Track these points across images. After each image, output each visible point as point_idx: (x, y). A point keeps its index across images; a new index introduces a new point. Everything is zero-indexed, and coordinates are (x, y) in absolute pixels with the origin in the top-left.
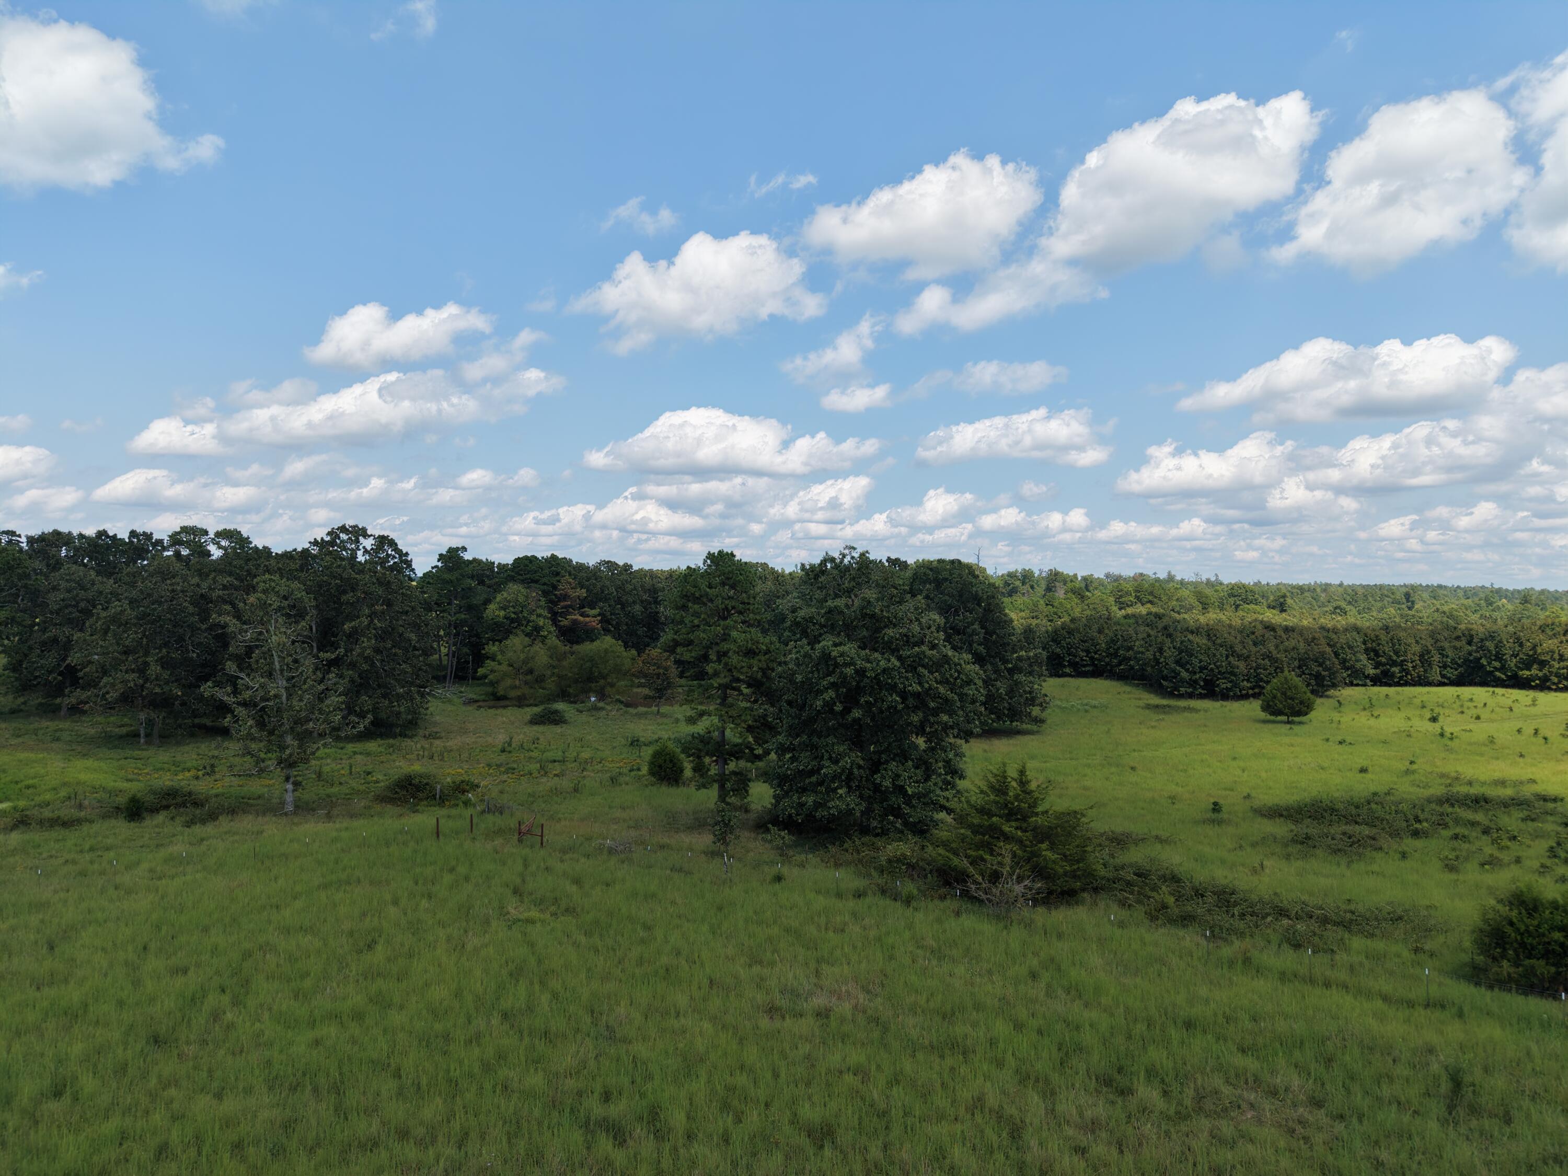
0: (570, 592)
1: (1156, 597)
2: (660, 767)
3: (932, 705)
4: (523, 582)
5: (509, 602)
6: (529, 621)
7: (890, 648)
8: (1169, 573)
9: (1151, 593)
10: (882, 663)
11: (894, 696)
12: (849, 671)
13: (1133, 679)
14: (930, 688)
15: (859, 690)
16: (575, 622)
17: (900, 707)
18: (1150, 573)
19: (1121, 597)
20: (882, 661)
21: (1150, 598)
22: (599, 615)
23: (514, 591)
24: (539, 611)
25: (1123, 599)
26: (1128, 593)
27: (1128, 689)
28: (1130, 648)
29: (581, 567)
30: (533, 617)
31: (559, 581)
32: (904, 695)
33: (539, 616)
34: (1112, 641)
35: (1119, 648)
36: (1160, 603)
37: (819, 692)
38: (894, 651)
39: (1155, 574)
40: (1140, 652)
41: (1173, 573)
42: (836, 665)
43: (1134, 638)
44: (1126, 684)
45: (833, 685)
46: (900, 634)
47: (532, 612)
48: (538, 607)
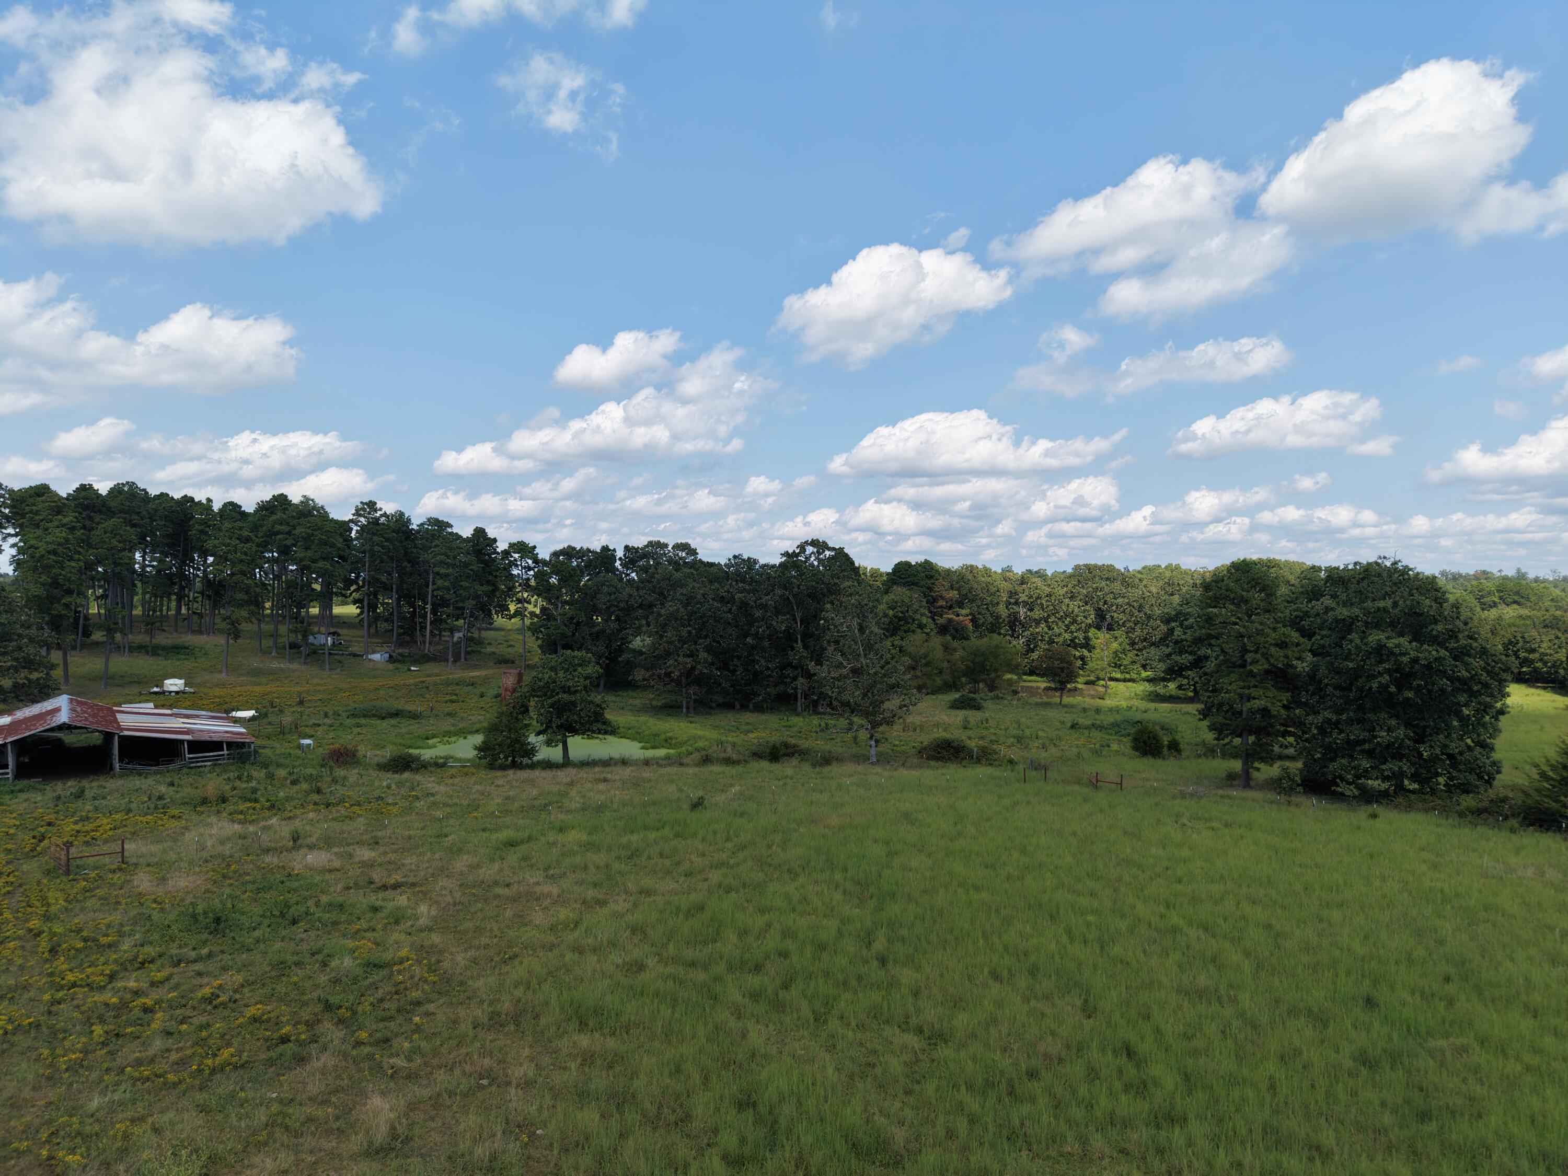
0: (945, 594)
1: (1522, 597)
2: (1145, 743)
3: (1475, 688)
4: (904, 584)
5: (896, 602)
6: (914, 620)
7: (1435, 640)
8: (1519, 570)
9: (1517, 593)
10: (1434, 653)
11: (1445, 680)
12: (1405, 659)
13: (1537, 681)
14: (1476, 674)
15: (1411, 675)
16: (950, 620)
17: (1449, 689)
18: (1495, 571)
19: (1482, 597)
20: (1432, 652)
21: (1516, 598)
22: (971, 614)
23: (900, 593)
24: (922, 611)
25: (1485, 600)
26: (1490, 593)
27: (1533, 690)
28: (1533, 651)
29: (948, 572)
30: (918, 616)
31: (933, 584)
32: (1452, 679)
33: (922, 615)
34: (1510, 642)
35: (1518, 650)
36: (1529, 604)
37: (1374, 677)
38: (1441, 644)
39: (1500, 571)
40: (1547, 655)
41: (1523, 571)
42: (1393, 653)
43: (1538, 640)
44: (1531, 687)
45: (1388, 671)
46: (1446, 629)
47: (916, 611)
48: (921, 607)
